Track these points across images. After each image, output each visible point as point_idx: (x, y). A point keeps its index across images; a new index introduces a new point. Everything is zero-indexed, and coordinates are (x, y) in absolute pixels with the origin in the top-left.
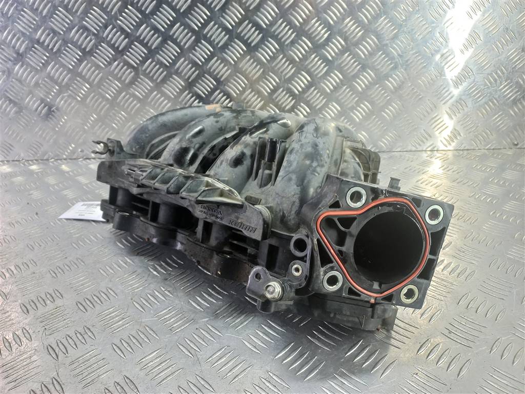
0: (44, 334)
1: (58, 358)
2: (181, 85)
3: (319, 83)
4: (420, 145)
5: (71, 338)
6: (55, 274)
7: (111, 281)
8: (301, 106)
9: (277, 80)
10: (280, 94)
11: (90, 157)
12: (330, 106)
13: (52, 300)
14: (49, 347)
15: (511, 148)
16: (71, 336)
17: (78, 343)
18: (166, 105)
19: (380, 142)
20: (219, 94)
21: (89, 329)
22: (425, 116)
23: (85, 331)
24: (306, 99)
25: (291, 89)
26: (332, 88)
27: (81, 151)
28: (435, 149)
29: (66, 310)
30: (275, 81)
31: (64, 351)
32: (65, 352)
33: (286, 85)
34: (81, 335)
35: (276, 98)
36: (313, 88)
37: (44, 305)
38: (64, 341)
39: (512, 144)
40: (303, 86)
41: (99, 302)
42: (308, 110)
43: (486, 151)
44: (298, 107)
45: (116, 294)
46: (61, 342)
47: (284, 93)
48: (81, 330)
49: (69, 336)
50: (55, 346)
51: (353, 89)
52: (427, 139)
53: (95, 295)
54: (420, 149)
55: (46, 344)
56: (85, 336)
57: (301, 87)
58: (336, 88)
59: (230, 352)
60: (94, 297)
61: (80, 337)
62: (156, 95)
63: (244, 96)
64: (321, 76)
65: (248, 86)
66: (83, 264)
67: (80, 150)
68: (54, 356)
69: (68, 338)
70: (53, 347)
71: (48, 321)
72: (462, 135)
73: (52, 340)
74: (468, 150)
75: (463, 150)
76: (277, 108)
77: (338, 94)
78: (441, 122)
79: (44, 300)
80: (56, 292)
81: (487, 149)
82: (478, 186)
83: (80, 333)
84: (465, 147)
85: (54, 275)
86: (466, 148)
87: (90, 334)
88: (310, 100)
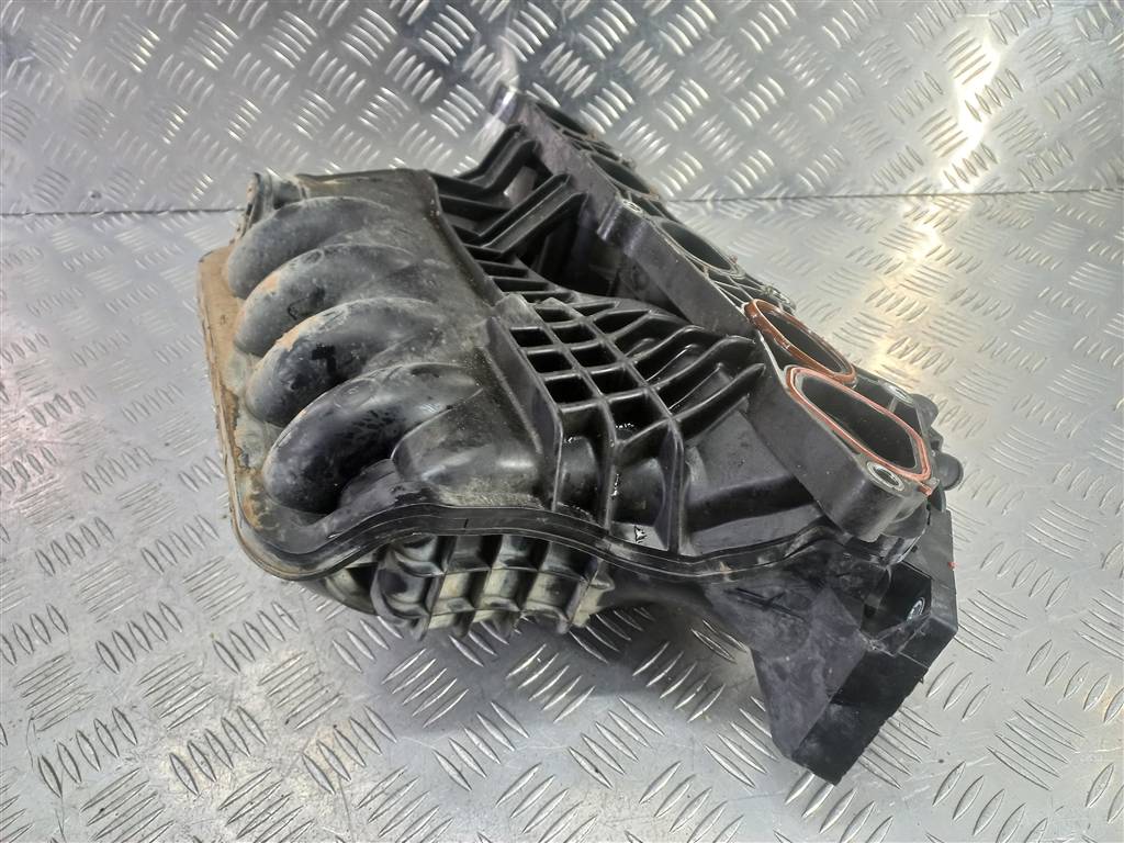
0: (32, 729)
1: (61, 792)
2: (310, 37)
3: (656, 30)
4: (894, 182)
5: (87, 740)
6: (50, 562)
7: (168, 586)
8: (611, 89)
9: (551, 24)
10: (557, 60)
11: (118, 210)
12: (682, 88)
13: (45, 636)
14: (43, 764)
15: (1112, 190)
16: (85, 734)
17: (101, 752)
18: (278, 85)
19: (799, 175)
20: (406, 57)
21: (123, 716)
22: (912, 114)
23: (116, 721)
24: (623, 73)
25: (585, 45)
26: (688, 43)
27: (93, 196)
28: (931, 191)
29: (74, 663)
30: (544, 25)
31: (73, 771)
32: (75, 776)
33: (573, 34)
34: (108, 732)
35: (549, 68)
36: (640, 44)
37: (29, 649)
38: (73, 747)
39: (1115, 179)
40: (616, 38)
41: (143, 642)
42: (630, 100)
43: (1052, 198)
44: (605, 90)
45: (179, 623)
46: (65, 749)
47: (569, 55)
48: (107, 719)
49: (82, 735)
50: (53, 760)
51: (739, 45)
52: (912, 169)
53: (135, 626)
54: (893, 190)
55: (36, 754)
56: (117, 735)
57: (610, 40)
58: (699, 44)
59: (407, 785)
60: (135, 631)
61: (106, 739)
62: (250, 62)
63: (467, 65)
64: (661, 12)
65: (478, 38)
66: (108, 534)
67: (90, 193)
68: (54, 785)
69: (80, 739)
70: (50, 761)
71: (39, 693)
72: (998, 158)
73: (47, 746)
74: (1006, 194)
75: (994, 194)
76: (552, 94)
77: (702, 60)
78: (952, 128)
79: (27, 635)
80: (54, 614)
81: (1053, 192)
82: (1006, 316)
83: (105, 727)
84: (1001, 186)
85: (48, 567)
86: (1001, 191)
87: (126, 729)
88: (635, 72)
